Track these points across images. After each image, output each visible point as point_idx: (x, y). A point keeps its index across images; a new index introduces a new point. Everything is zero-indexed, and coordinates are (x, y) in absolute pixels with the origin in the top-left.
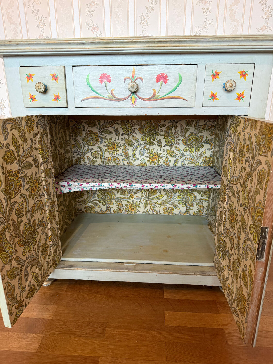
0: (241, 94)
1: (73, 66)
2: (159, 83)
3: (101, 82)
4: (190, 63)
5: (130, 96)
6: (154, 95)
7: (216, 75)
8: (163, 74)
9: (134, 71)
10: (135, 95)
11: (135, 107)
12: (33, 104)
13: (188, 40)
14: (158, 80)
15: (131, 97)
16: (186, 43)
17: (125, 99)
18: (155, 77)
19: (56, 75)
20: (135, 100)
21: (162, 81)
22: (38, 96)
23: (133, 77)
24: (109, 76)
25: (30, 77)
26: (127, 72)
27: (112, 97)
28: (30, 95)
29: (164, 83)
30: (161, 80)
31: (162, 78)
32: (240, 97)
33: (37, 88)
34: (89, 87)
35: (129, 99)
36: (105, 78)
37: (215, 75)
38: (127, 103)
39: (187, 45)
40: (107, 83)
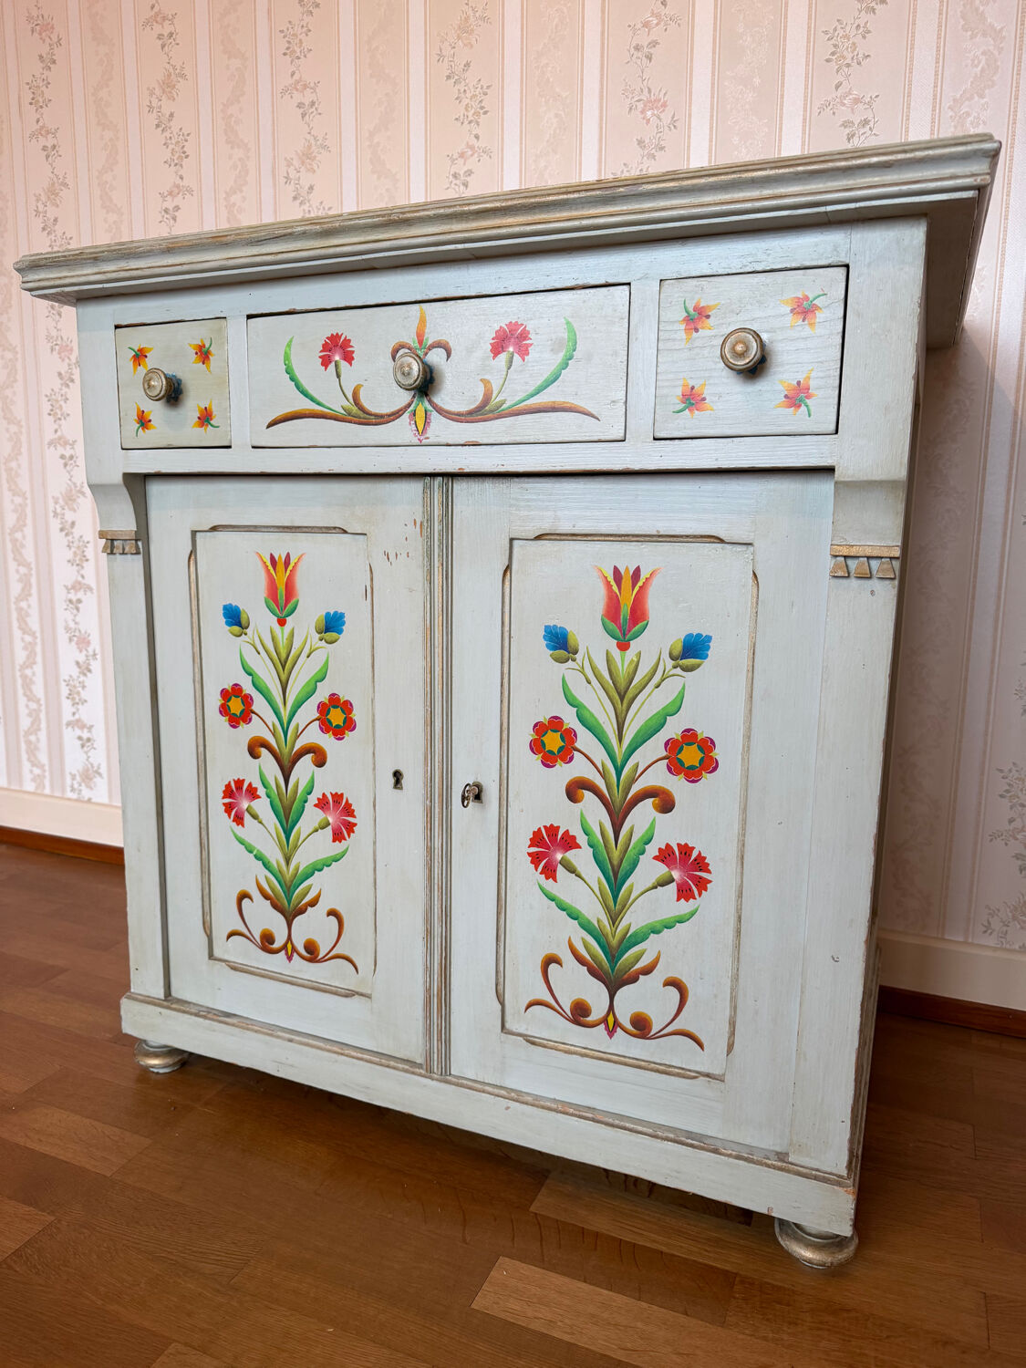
0: (799, 383)
1: (250, 317)
2: (503, 357)
3: (326, 362)
4: (602, 281)
5: (409, 405)
6: (487, 399)
7: (699, 319)
8: (513, 326)
9: (423, 321)
10: (426, 404)
11: (424, 442)
12: (147, 437)
13: (571, 196)
14: (497, 349)
15: (412, 408)
17: (396, 415)
18: (489, 336)
19: (207, 346)
20: (427, 423)
21: (511, 349)
22: (156, 411)
23: (420, 342)
24: (347, 342)
25: (140, 356)
26: (401, 326)
27: (355, 409)
28: (138, 409)
29: (517, 358)
30: (507, 347)
31: (510, 340)
32: (797, 396)
33: (146, 386)
34: (292, 379)
35: (406, 415)
36: (337, 349)
37: (696, 318)
38: (401, 430)
40: (343, 364)
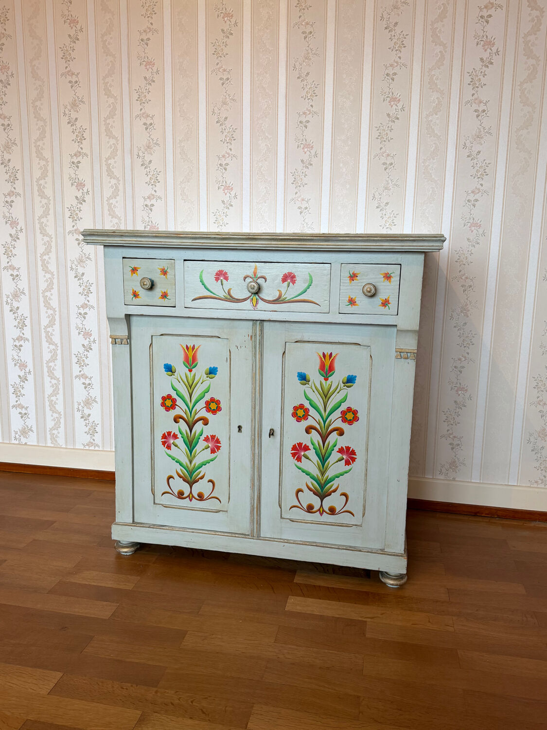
0: (386, 299)
1: (185, 260)
2: (286, 283)
3: (217, 279)
4: (321, 262)
5: (250, 296)
6: (280, 296)
7: (354, 277)
8: (290, 274)
9: (256, 268)
10: (257, 296)
11: (256, 309)
12: (136, 301)
13: (315, 238)
14: (284, 279)
15: (251, 298)
16: (314, 242)
17: (245, 300)
18: (281, 276)
19: (166, 269)
20: (257, 303)
21: (289, 281)
22: (142, 292)
23: (255, 275)
24: (226, 273)
25: (134, 270)
26: (249, 269)
27: (229, 297)
28: (133, 290)
29: (291, 284)
30: (288, 280)
31: (289, 278)
32: (385, 303)
33: (142, 284)
34: (203, 284)
35: (249, 300)
36: (221, 275)
37: (353, 277)
38: (247, 304)
39: (315, 243)
40: (224, 281)
